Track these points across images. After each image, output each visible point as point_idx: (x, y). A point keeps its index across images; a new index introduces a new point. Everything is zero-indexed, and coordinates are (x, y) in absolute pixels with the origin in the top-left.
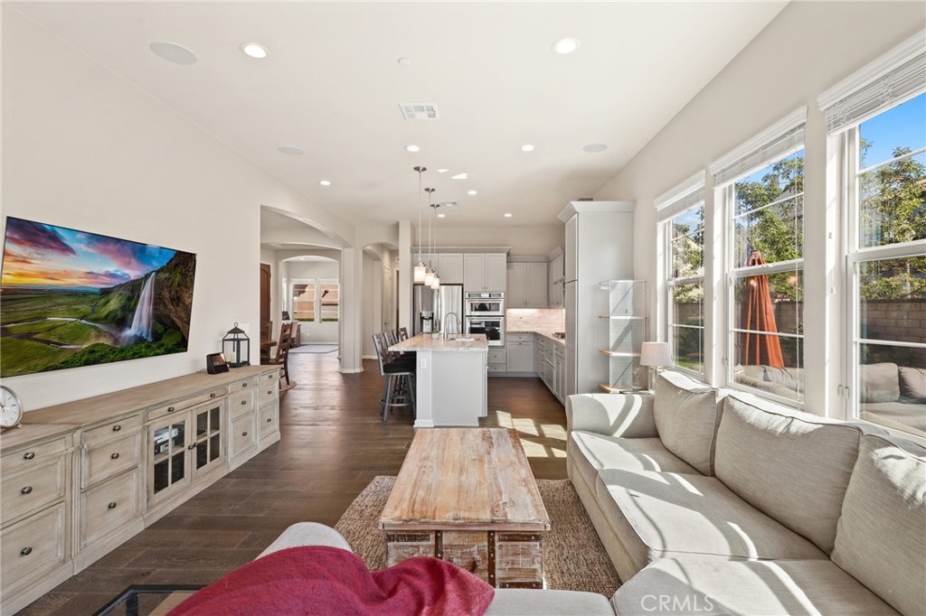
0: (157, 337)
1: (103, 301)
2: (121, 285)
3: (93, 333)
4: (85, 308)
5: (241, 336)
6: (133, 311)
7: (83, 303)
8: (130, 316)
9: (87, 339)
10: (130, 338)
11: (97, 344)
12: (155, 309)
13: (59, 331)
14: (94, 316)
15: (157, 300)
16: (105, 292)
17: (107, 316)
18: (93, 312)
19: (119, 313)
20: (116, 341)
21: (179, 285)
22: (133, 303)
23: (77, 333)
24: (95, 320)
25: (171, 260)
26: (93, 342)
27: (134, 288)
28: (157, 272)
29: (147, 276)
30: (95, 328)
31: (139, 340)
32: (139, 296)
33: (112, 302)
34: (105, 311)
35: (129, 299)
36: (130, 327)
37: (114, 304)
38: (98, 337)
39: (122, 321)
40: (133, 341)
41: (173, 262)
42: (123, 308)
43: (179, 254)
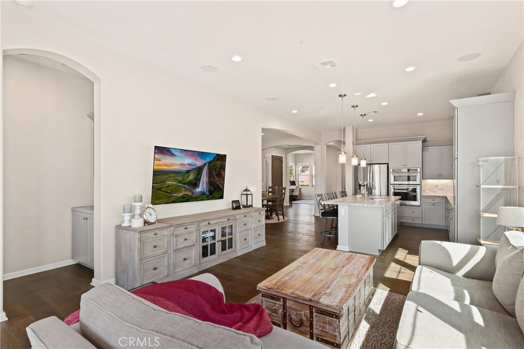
0: (211, 193)
1: (187, 175)
2: (194, 169)
3: (184, 189)
4: (180, 178)
5: (248, 193)
6: (200, 180)
7: (179, 176)
8: (198, 182)
9: (181, 192)
10: (199, 192)
11: (185, 195)
12: (209, 179)
13: (171, 188)
14: (183, 182)
15: (210, 175)
16: (188, 172)
17: (189, 182)
18: (183, 180)
19: (194, 181)
20: (193, 193)
21: (220, 168)
22: (199, 177)
23: (177, 189)
24: (184, 184)
25: (215, 157)
26: (184, 193)
27: (199, 170)
28: (209, 163)
29: (205, 165)
30: (184, 187)
31: (203, 193)
32: (202, 174)
33: (191, 176)
34: (188, 180)
35: (198, 175)
36: (199, 187)
37: (192, 177)
38: (185, 191)
39: (195, 184)
40: (200, 194)
41: (216, 158)
42: (195, 179)
43: (218, 155)
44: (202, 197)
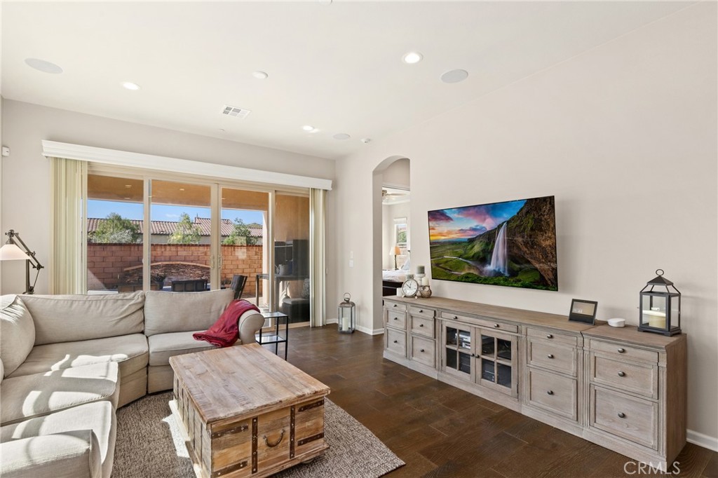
0: (513, 273)
1: (470, 246)
2: (481, 235)
3: (467, 266)
4: (461, 251)
6: (491, 252)
7: (458, 248)
8: (489, 256)
9: (463, 269)
10: (491, 272)
11: (470, 273)
12: (509, 251)
13: (449, 263)
14: (466, 256)
15: (510, 244)
16: (471, 241)
17: (473, 256)
18: (465, 253)
19: (481, 254)
20: (481, 272)
21: (532, 229)
22: (490, 247)
23: (458, 266)
24: (467, 259)
25: (521, 209)
26: (468, 272)
27: (490, 237)
28: (508, 222)
29: (500, 226)
30: (468, 263)
31: (497, 274)
32: (494, 242)
33: (476, 247)
34: (472, 253)
35: (487, 244)
36: (490, 264)
37: (477, 248)
38: (469, 269)
39: (484, 258)
40: (492, 275)
41: (524, 211)
42: (483, 251)
43: (530, 201)
44: (496, 279)
